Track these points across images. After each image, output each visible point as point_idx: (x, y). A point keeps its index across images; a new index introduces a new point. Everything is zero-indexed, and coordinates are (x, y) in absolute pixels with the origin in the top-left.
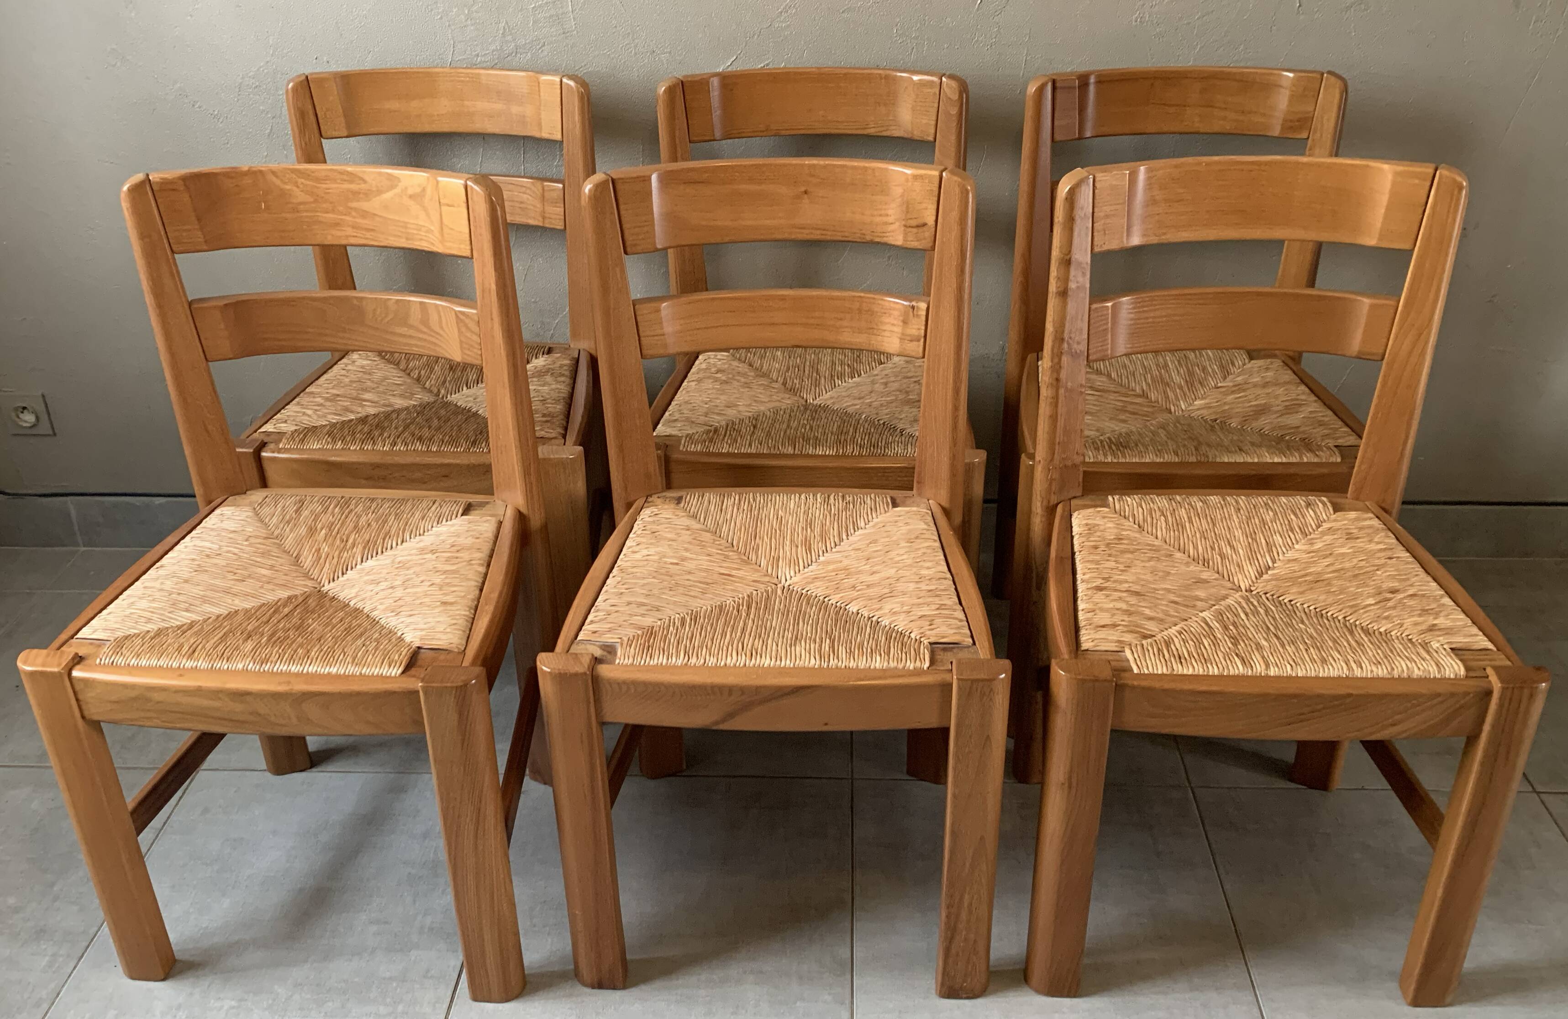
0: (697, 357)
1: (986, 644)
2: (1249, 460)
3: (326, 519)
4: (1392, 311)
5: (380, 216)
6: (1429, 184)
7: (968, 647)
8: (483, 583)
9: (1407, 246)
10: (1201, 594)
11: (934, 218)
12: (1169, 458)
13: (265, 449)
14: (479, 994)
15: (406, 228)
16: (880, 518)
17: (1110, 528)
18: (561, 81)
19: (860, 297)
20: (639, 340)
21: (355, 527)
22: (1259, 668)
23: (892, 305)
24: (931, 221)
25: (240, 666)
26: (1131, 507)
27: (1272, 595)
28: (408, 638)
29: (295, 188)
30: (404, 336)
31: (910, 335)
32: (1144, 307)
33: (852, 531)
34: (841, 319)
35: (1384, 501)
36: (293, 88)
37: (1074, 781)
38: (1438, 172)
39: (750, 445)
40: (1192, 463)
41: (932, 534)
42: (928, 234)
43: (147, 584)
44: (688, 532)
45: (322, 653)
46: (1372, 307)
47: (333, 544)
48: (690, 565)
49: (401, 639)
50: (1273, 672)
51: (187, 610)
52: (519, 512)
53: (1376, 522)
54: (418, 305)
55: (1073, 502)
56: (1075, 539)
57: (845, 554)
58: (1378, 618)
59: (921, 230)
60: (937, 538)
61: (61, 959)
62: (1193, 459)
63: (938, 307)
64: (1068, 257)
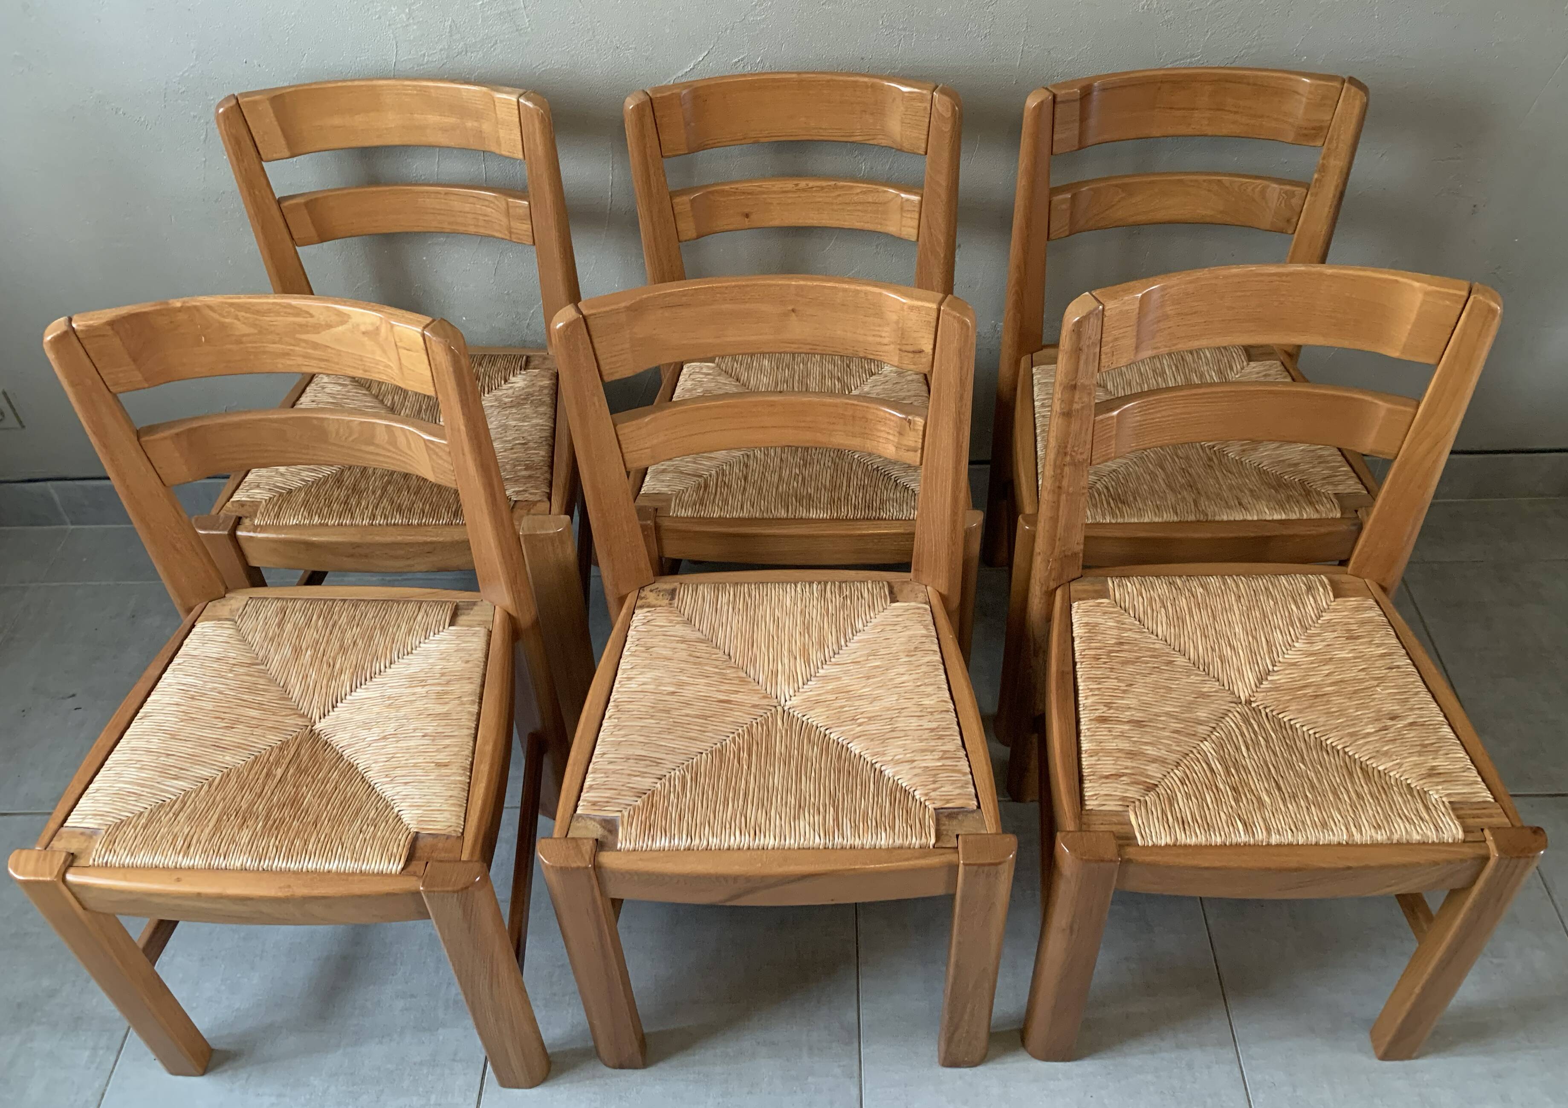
0: (682, 369)
1: (991, 807)
2: (1249, 518)
3: (311, 635)
4: (1410, 418)
5: (332, 349)
6: (1461, 306)
7: (973, 811)
8: (477, 729)
9: (1432, 361)
10: (1202, 714)
11: (931, 346)
12: (1168, 517)
13: (241, 527)
14: (506, 1082)
15: (361, 360)
16: (880, 618)
17: (1110, 628)
18: (518, 102)
19: (853, 404)
20: (623, 456)
21: (341, 647)
22: (1261, 836)
23: (887, 415)
24: (928, 348)
25: (238, 864)
26: (1131, 595)
27: (1272, 711)
28: (406, 817)
29: (235, 321)
30: (372, 453)
31: (905, 445)
32: (1149, 409)
33: (851, 636)
34: (834, 423)
35: (1384, 579)
36: (224, 113)
37: (1076, 927)
38: (1472, 297)
39: (742, 508)
40: (1191, 522)
41: (932, 642)
42: (926, 359)
43: (134, 744)
44: (683, 646)
45: (320, 845)
46: (1389, 411)
47: (320, 669)
48: (688, 693)
49: (398, 818)
50: (1275, 839)
51: (176, 778)
52: (508, 614)
53: (1375, 614)
54: (384, 428)
55: (1075, 586)
56: (1076, 643)
57: (844, 667)
58: (1378, 754)
59: (917, 355)
60: (936, 648)
61: (101, 1052)
62: (1192, 518)
63: (935, 426)
64: (1074, 383)
